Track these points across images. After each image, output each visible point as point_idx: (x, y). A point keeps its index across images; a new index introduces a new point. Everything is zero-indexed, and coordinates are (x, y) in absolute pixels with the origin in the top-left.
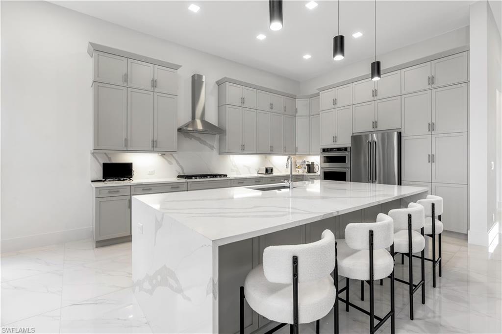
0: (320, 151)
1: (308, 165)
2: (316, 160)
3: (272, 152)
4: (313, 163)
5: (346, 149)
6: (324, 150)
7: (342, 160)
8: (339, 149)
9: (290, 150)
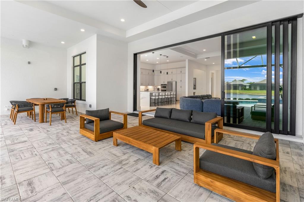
0: (160, 85)
1: (158, 89)
2: (160, 87)
3: (149, 85)
4: (159, 88)
5: (166, 85)
6: (161, 85)
7: (165, 87)
8: (165, 85)
9: (153, 85)
